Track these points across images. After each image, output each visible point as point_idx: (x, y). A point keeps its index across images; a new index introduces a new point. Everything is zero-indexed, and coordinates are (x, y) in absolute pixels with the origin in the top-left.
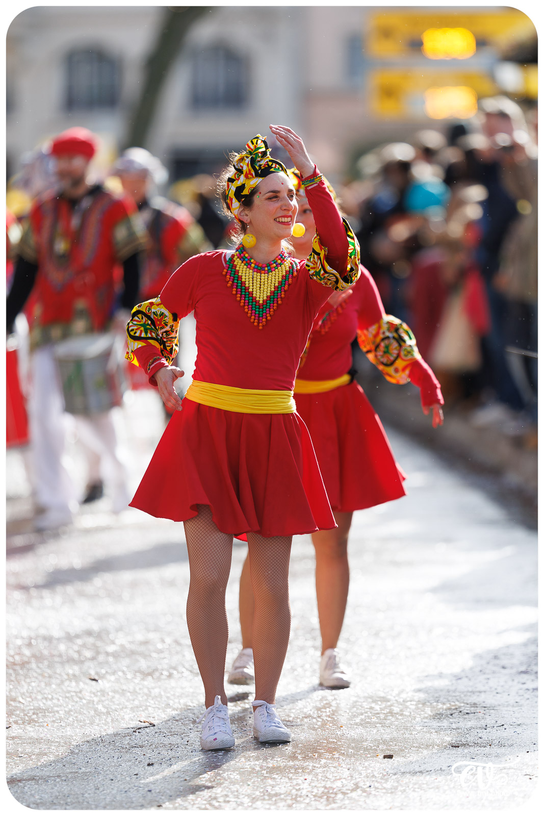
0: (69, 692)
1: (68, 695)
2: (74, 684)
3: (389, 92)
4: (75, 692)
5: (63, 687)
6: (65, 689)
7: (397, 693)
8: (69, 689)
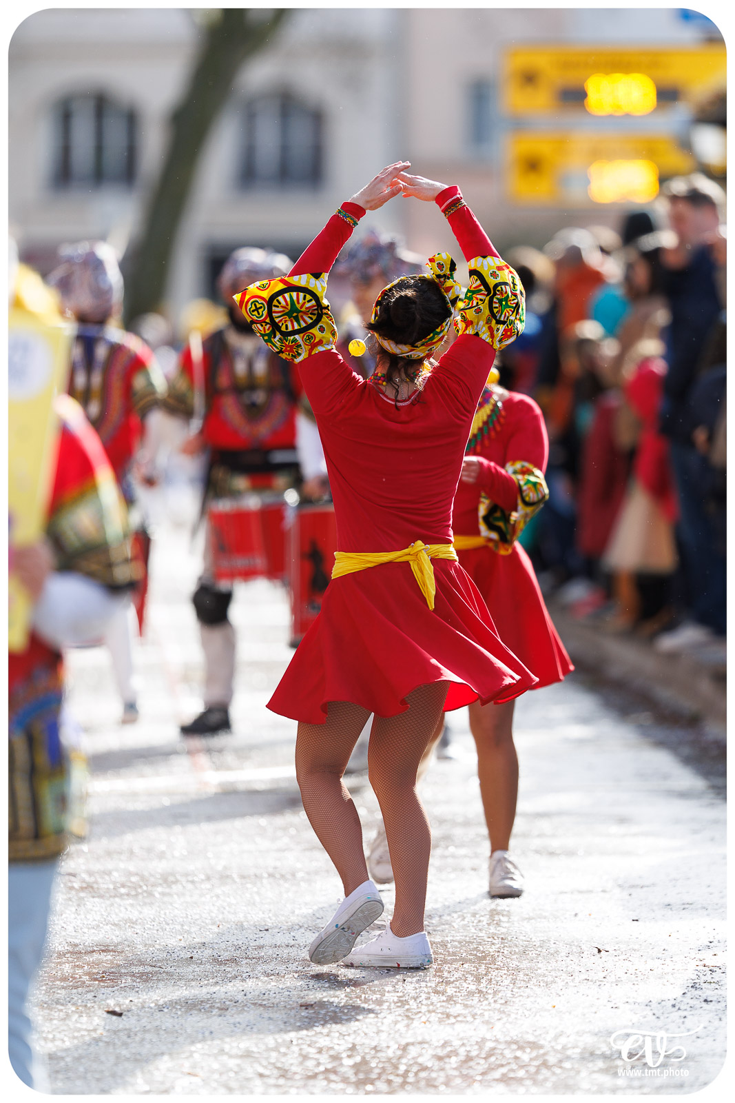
0: (79, 1030)
1: (76, 1034)
2: (84, 1019)
3: (533, 165)
4: (86, 1030)
5: (70, 1023)
6: (72, 1027)
7: (553, 1036)
8: (79, 1025)
